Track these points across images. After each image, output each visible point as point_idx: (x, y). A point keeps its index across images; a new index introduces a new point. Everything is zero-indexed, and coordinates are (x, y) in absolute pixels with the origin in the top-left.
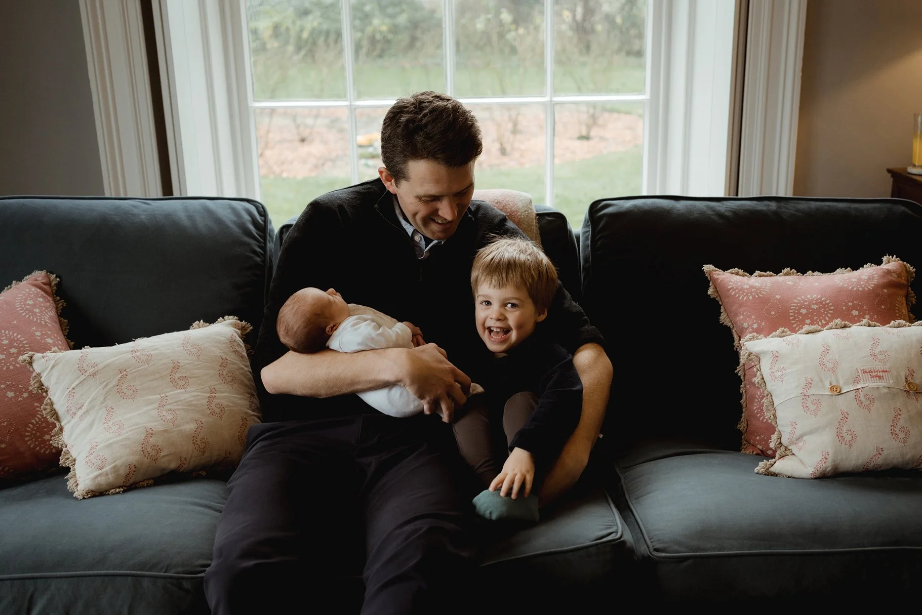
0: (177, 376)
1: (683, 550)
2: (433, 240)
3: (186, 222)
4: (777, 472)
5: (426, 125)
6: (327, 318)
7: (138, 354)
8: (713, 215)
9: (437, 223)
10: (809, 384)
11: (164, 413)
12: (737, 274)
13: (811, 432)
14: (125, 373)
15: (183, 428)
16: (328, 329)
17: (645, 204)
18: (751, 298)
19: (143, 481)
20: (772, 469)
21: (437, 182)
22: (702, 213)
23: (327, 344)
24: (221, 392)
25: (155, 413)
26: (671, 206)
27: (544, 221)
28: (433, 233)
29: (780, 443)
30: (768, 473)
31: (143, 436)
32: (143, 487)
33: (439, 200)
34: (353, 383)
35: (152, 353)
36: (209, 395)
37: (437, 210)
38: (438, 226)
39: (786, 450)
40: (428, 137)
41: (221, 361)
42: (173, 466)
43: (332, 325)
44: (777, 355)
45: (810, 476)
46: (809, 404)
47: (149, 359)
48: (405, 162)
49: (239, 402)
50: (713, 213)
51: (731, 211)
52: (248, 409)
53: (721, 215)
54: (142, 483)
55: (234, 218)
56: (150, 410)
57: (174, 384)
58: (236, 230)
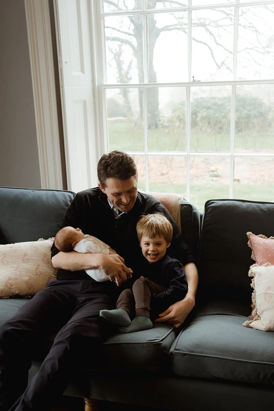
0: (26, 258)
1: (186, 351)
2: (122, 212)
3: (45, 199)
4: (252, 326)
5: (111, 164)
6: (73, 240)
7: (12, 248)
8: (258, 210)
9: (123, 205)
10: (269, 288)
11: (17, 272)
12: (261, 237)
13: (266, 310)
14: (6, 255)
15: (23, 278)
16: (73, 244)
17: (228, 203)
18: (262, 248)
19: (5, 297)
20: (250, 325)
21: (118, 187)
22: (254, 209)
23: (74, 249)
24: (42, 267)
25: (14, 271)
26: (240, 204)
27: (183, 208)
28: (122, 209)
29: (256, 314)
30: (248, 326)
31: (7, 280)
32: (4, 299)
33: (121, 195)
34: (82, 266)
35: (17, 248)
36: (36, 267)
37: (121, 199)
38: (123, 206)
39: (258, 317)
40: (112, 169)
41: (44, 254)
42: (17, 292)
43: (75, 243)
44: (260, 274)
45: (264, 330)
46: (267, 297)
47: (16, 251)
48: (105, 180)
49: (49, 271)
50: (259, 209)
51: (267, 209)
52: (52, 274)
53: (262, 210)
54: (4, 297)
55: (63, 199)
56: (12, 270)
57: (24, 261)
58: (63, 204)
